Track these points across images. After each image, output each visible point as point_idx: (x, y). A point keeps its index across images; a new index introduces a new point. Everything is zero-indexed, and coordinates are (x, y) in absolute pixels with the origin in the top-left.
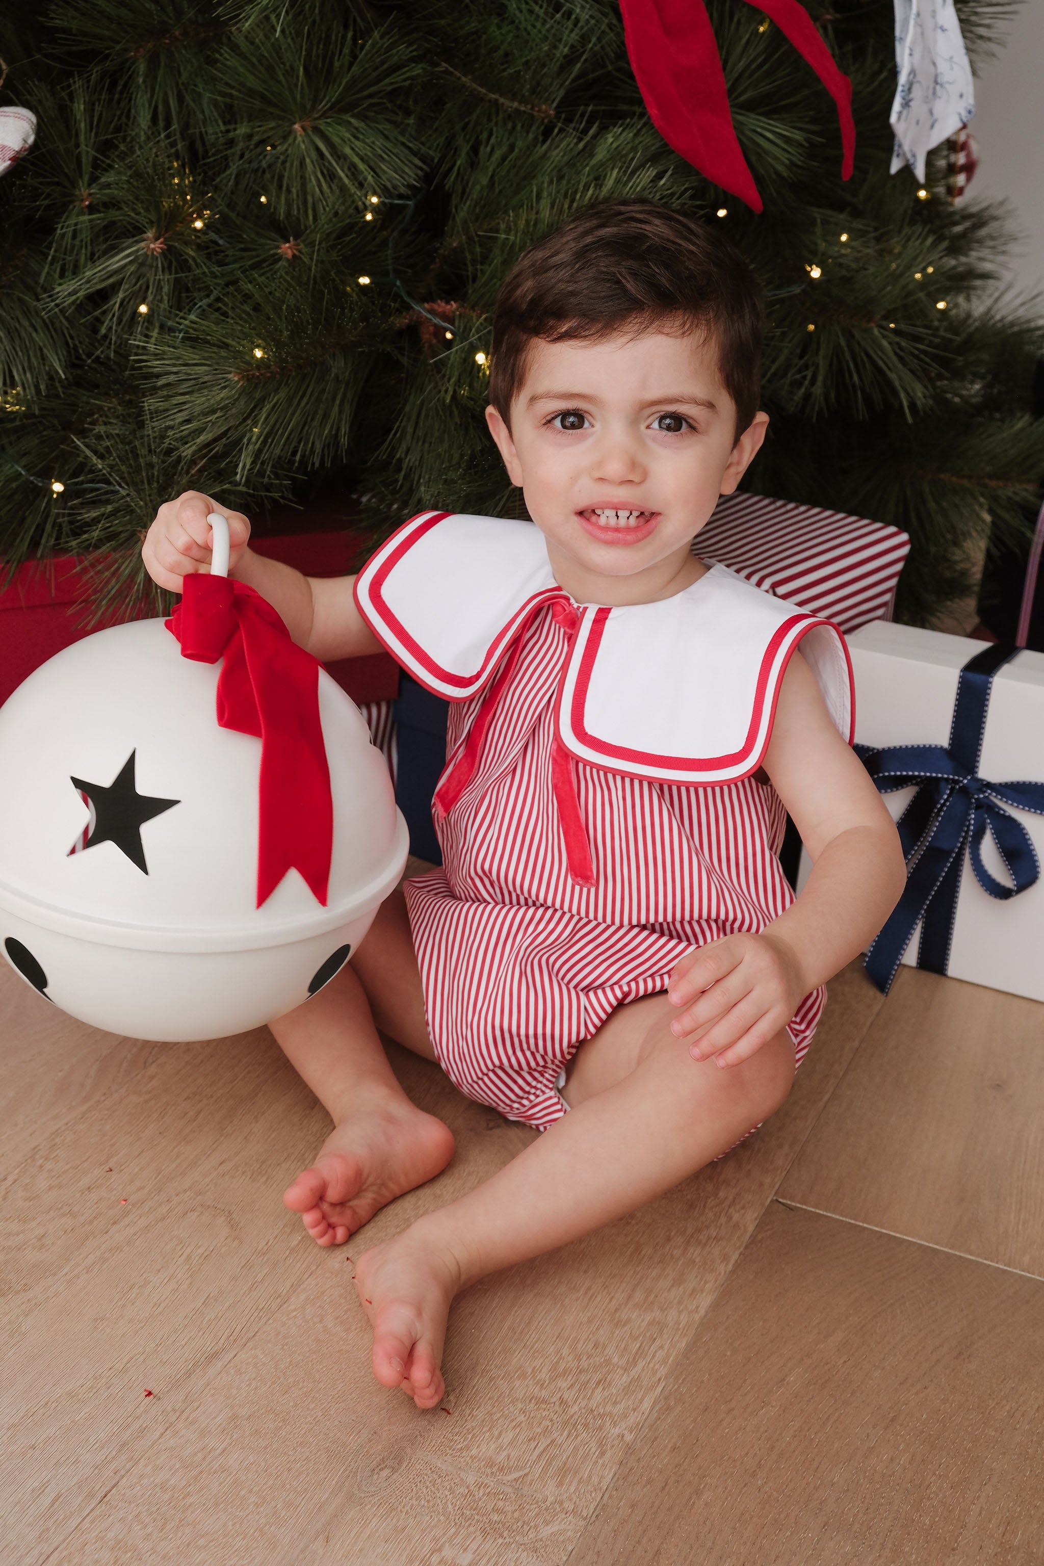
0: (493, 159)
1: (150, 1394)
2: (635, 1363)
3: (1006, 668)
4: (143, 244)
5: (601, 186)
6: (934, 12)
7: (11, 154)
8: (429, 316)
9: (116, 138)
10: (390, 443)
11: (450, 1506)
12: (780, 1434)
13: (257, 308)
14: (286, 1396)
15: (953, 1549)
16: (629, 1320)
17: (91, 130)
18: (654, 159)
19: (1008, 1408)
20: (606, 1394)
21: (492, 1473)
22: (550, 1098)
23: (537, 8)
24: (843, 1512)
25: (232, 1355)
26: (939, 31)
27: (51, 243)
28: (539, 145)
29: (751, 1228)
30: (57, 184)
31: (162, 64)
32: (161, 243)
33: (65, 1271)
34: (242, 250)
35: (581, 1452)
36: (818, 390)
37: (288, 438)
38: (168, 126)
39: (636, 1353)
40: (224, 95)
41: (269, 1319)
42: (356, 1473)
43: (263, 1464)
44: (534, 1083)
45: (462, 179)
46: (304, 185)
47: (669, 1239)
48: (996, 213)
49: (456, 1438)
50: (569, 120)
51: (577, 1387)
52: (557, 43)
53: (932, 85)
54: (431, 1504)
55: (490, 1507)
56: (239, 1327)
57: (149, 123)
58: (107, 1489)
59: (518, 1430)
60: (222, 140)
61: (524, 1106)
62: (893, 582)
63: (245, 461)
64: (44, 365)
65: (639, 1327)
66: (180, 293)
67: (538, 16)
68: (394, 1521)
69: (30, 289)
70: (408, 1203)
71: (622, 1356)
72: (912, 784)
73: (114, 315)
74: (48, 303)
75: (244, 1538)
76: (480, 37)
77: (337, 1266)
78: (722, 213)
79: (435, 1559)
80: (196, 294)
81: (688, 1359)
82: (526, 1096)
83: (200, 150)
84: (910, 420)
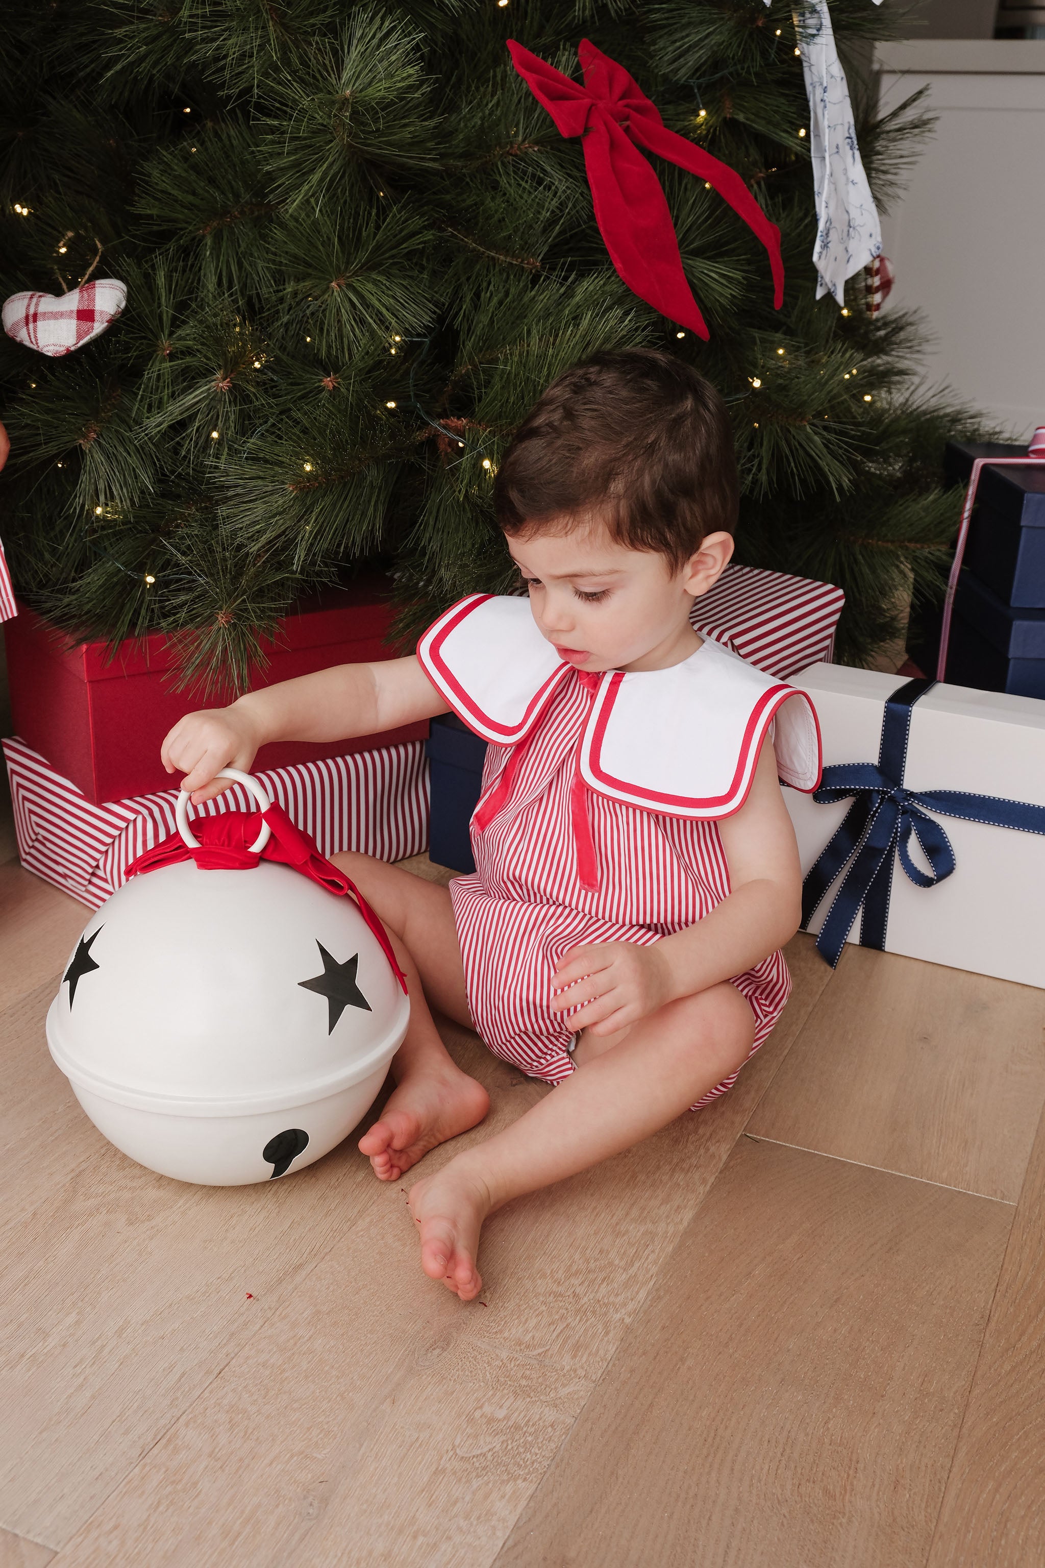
0: (492, 304)
1: (250, 1296)
2: (632, 1264)
3: (923, 699)
4: (213, 384)
5: (578, 325)
6: (845, 170)
7: (108, 317)
8: (444, 432)
9: (189, 299)
10: (416, 534)
11: (488, 1375)
12: (748, 1314)
13: (305, 431)
14: (357, 1296)
15: (882, 1396)
16: (627, 1231)
17: (170, 293)
18: (619, 302)
19: (927, 1288)
20: (609, 1288)
21: (521, 1350)
22: (563, 1058)
23: (523, 184)
24: (796, 1371)
25: (314, 1265)
26: (851, 184)
27: (141, 385)
28: (529, 291)
29: (724, 1157)
30: (145, 338)
31: (225, 238)
32: (228, 382)
33: (179, 1205)
34: (292, 384)
35: (590, 1333)
36: (763, 477)
37: (334, 534)
38: (230, 287)
39: (634, 1256)
40: (274, 262)
41: (341, 1238)
42: (414, 1353)
43: (341, 1347)
44: (551, 1046)
45: (468, 320)
46: (340, 330)
47: (658, 1167)
48: (911, 319)
49: (491, 1324)
50: (553, 269)
51: (586, 1284)
52: (541, 210)
53: (846, 229)
54: (474, 1373)
55: (519, 1375)
56: (318, 1245)
57: (216, 286)
58: (221, 1367)
59: (540, 1317)
60: (274, 298)
61: (542, 1064)
62: (832, 630)
63: (300, 554)
64: (137, 482)
65: (635, 1237)
66: (244, 420)
67: (524, 188)
68: (445, 1387)
69: (123, 421)
70: (450, 1146)
71: (622, 1259)
72: (850, 796)
73: (191, 440)
74: (139, 433)
75: (329, 1402)
76: (478, 208)
77: (394, 1196)
78: (680, 335)
79: (478, 1414)
80: (257, 421)
81: (674, 1260)
82: (544, 1056)
83: (257, 306)
84: (838, 499)
